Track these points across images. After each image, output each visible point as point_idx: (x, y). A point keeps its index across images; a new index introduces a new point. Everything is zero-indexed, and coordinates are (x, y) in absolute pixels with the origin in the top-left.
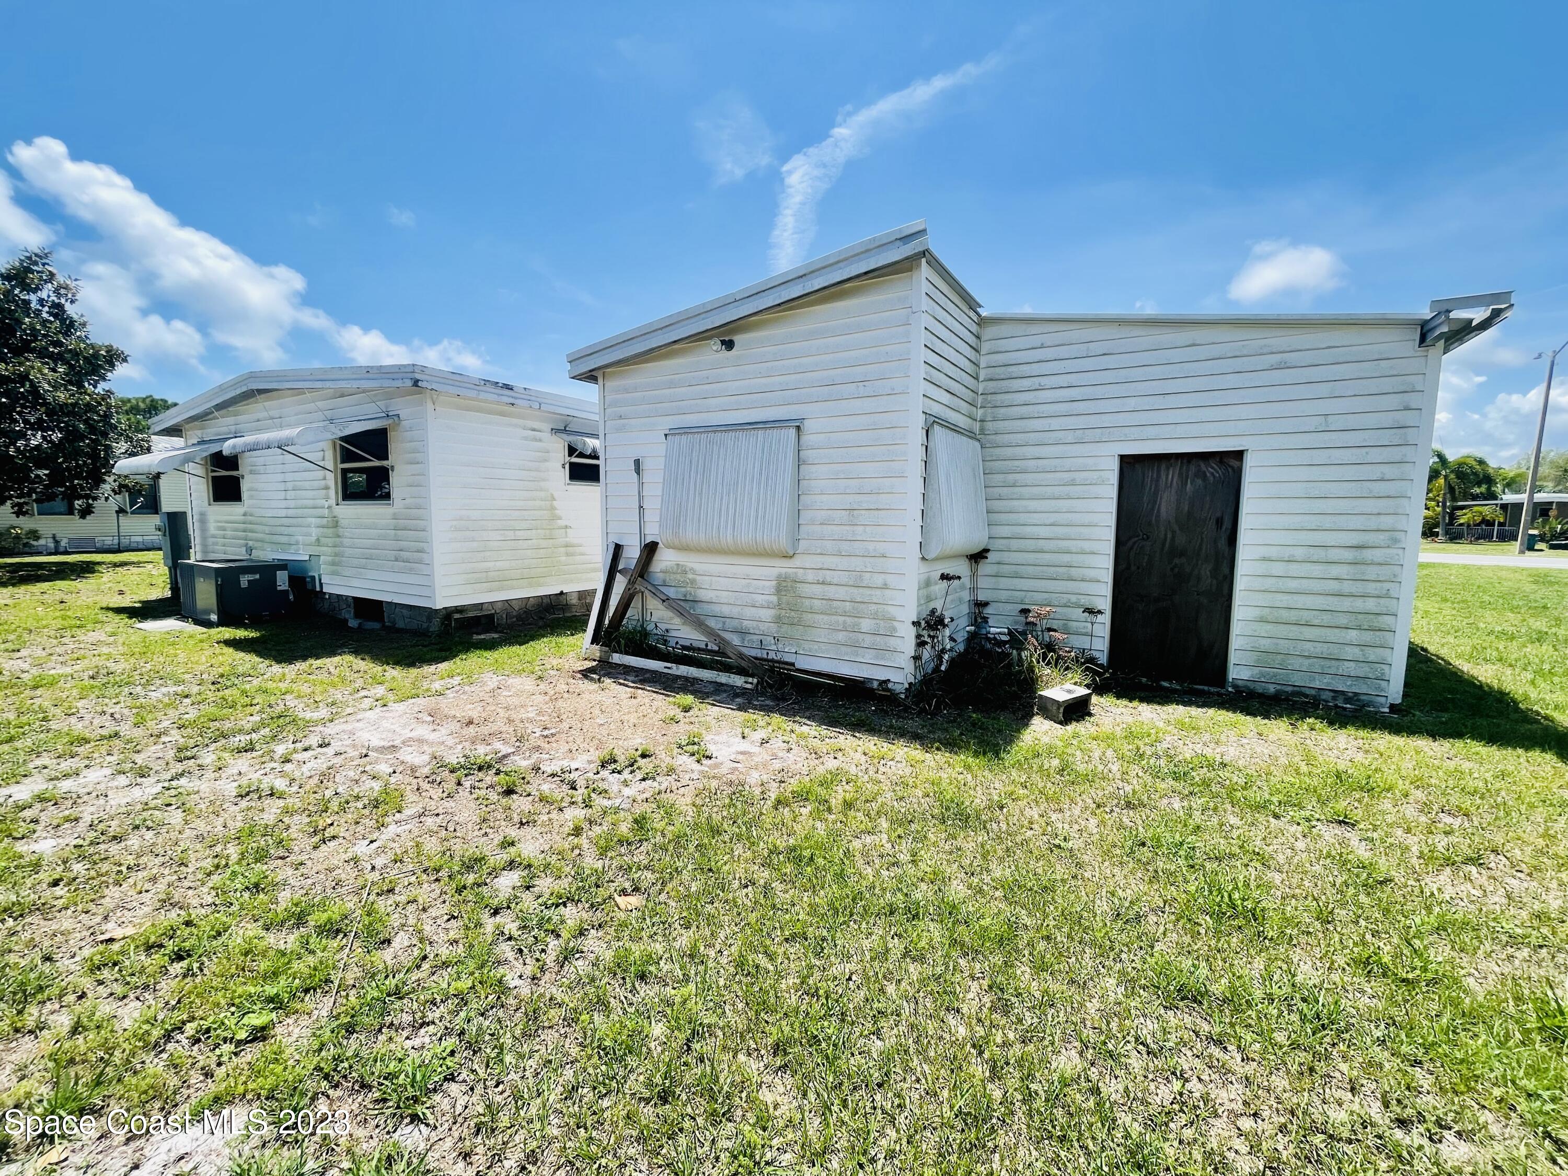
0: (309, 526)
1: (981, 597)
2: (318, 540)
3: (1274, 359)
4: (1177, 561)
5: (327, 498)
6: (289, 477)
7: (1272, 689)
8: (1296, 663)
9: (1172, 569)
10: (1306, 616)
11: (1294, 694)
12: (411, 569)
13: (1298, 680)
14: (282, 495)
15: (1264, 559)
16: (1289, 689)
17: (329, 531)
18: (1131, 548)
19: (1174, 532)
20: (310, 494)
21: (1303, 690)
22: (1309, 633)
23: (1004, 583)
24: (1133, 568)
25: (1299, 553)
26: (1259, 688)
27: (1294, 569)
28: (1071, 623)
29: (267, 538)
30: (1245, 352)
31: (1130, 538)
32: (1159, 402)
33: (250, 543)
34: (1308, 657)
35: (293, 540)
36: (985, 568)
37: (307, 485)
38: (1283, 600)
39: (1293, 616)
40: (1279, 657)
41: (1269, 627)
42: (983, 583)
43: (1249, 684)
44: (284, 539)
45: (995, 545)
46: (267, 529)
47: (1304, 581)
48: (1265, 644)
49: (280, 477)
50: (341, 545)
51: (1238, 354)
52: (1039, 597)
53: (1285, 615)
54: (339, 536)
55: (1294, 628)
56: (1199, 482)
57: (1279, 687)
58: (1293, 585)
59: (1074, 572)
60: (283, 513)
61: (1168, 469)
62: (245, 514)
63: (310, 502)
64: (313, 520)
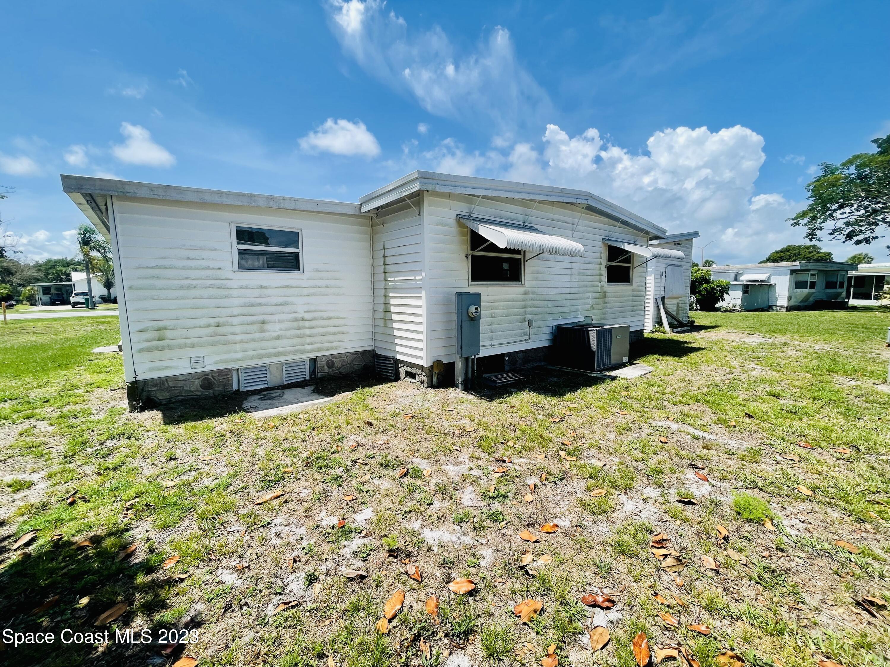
0: (588, 298)
2: (592, 306)
5: (600, 281)
6: (575, 266)
12: (638, 314)
14: (568, 278)
17: (600, 301)
20: (590, 278)
29: (548, 310)
33: (529, 317)
35: (573, 309)
37: (589, 272)
44: (566, 309)
46: (550, 304)
49: (569, 266)
50: (607, 307)
54: (606, 303)
60: (568, 290)
62: (525, 293)
63: (589, 284)
64: (590, 294)
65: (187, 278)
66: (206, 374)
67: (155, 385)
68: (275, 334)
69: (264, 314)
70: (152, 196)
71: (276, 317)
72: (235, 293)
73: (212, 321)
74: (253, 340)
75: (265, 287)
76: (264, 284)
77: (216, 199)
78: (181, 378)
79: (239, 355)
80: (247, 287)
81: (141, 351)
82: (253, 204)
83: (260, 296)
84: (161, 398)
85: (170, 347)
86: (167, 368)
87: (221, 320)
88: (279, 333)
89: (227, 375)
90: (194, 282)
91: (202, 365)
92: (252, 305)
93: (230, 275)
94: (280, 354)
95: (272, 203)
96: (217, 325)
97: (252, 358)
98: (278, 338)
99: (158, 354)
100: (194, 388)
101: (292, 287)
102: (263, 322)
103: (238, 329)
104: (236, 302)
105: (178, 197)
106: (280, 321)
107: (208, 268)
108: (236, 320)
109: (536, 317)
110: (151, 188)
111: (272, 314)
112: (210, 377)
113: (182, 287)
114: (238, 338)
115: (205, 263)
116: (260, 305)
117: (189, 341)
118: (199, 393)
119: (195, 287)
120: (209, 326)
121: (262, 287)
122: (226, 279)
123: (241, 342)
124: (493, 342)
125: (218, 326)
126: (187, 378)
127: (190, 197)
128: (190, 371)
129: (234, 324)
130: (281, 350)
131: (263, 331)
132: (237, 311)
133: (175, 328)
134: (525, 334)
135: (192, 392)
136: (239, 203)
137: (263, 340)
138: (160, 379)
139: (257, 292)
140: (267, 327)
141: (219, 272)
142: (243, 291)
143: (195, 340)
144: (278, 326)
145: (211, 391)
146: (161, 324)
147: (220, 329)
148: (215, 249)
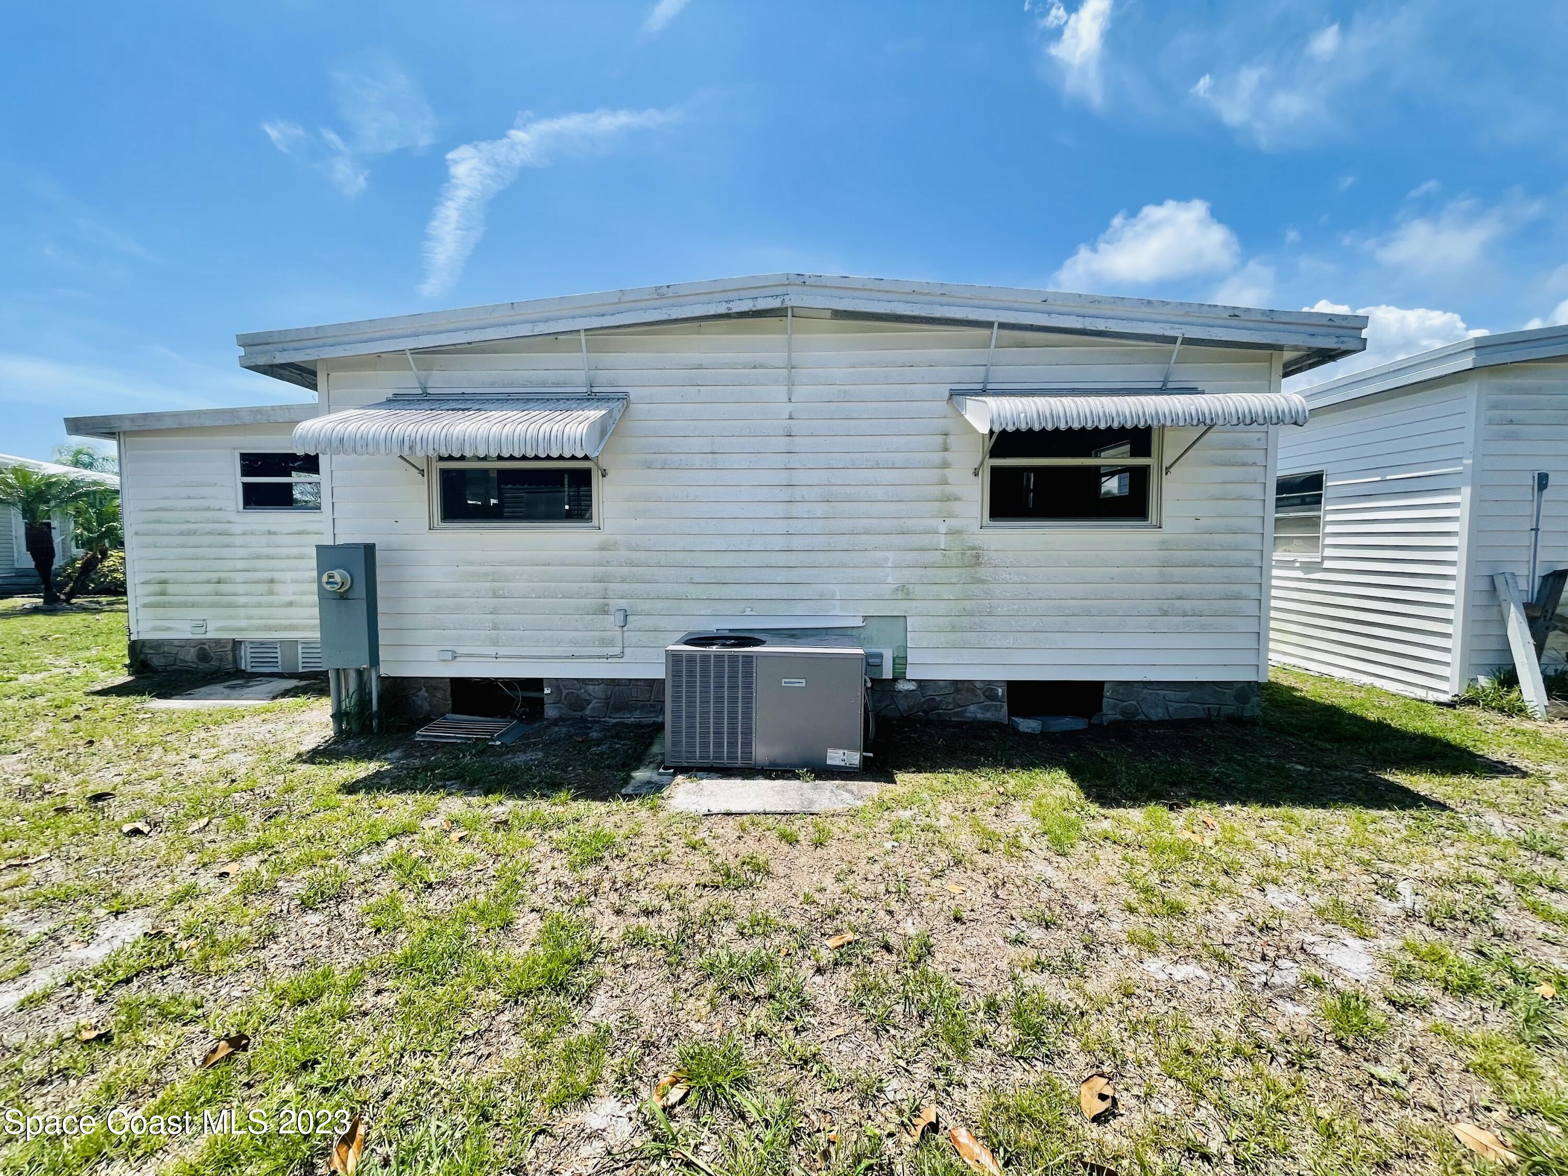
0: (878, 565)
2: (902, 589)
5: (946, 515)
33: (620, 603)
46: (701, 575)
62: (603, 548)
63: (888, 524)
64: (891, 555)
65: (187, 522)
66: (202, 642)
67: (151, 648)
68: (287, 599)
69: (273, 570)
70: (134, 428)
71: (288, 576)
72: (238, 540)
73: (214, 576)
74: (259, 605)
75: (274, 533)
76: (272, 529)
77: (196, 422)
78: (177, 643)
79: (243, 623)
80: (252, 533)
81: (145, 606)
82: (237, 422)
83: (268, 546)
84: (157, 664)
85: (170, 605)
86: (168, 629)
87: (223, 575)
88: (293, 598)
89: (224, 647)
90: (195, 527)
91: (203, 630)
92: (258, 557)
93: (232, 516)
94: (293, 628)
95: (259, 417)
96: (217, 580)
97: (258, 629)
98: (290, 604)
99: (160, 611)
100: (188, 658)
101: (309, 533)
102: (272, 581)
103: (241, 588)
104: (241, 552)
105: (157, 425)
106: (292, 581)
107: (208, 509)
108: (239, 577)
109: (646, 606)
110: (133, 418)
111: (283, 570)
112: (206, 647)
113: (182, 533)
114: (243, 600)
115: (205, 503)
116: (268, 557)
117: (190, 599)
118: (194, 666)
119: (195, 533)
120: (209, 582)
121: (270, 533)
122: (229, 522)
123: (244, 606)
124: (502, 651)
125: (219, 583)
126: (184, 644)
127: (168, 423)
128: (189, 636)
129: (237, 581)
130: (295, 622)
131: (271, 593)
132: (240, 564)
133: (175, 583)
134: (604, 643)
135: (187, 662)
136: (220, 423)
137: (271, 605)
138: (157, 640)
139: (264, 539)
140: (277, 587)
141: (220, 514)
142: (249, 539)
143: (196, 599)
144: (290, 588)
145: (206, 665)
146: (163, 576)
147: (223, 588)
148: (215, 485)
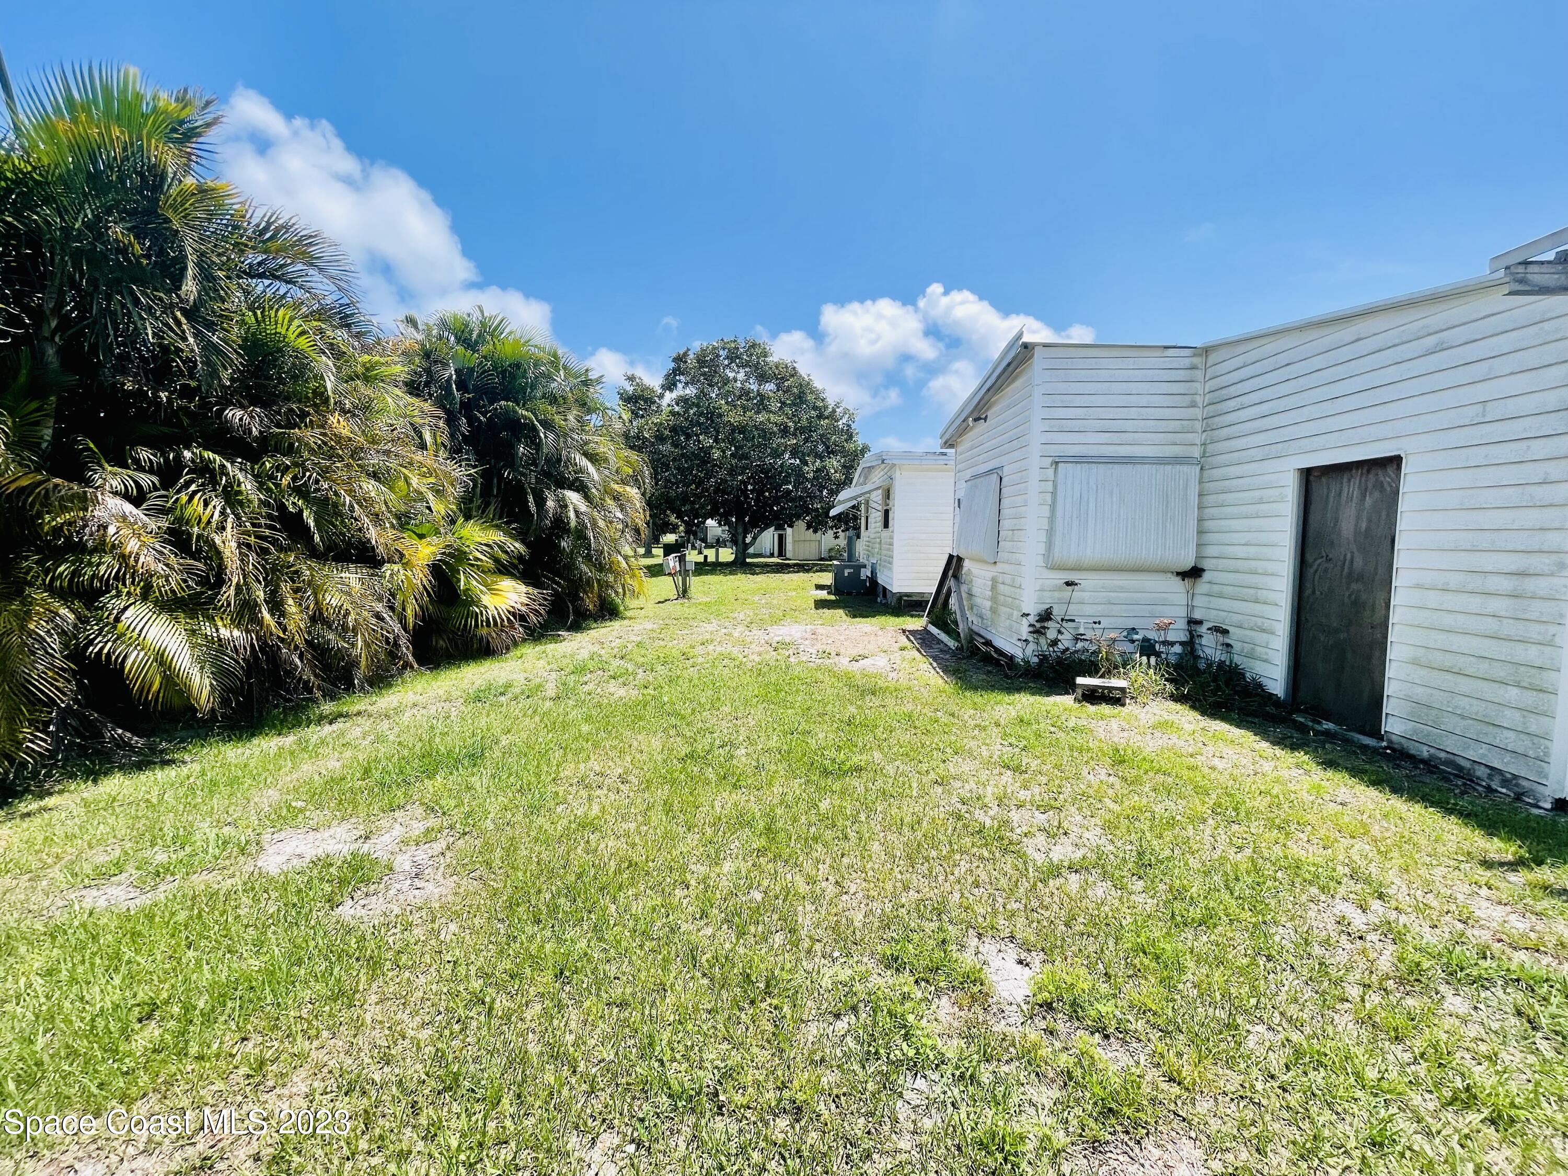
0: (877, 543)
1: (1197, 615)
3: (1430, 341)
4: (1354, 586)
5: (880, 527)
7: (1425, 752)
8: (1450, 722)
9: (1350, 596)
10: (1462, 662)
11: (1448, 763)
13: (1452, 745)
14: (874, 526)
15: (1418, 586)
16: (1443, 755)
17: (880, 546)
18: (1316, 571)
19: (1352, 553)
20: (877, 525)
21: (1458, 759)
22: (1466, 685)
23: (1216, 602)
24: (1318, 593)
25: (1454, 580)
26: (1413, 749)
27: (1452, 601)
28: (1258, 649)
29: (871, 550)
30: (1404, 339)
31: (1316, 560)
32: (1329, 408)
34: (1463, 717)
35: (875, 551)
36: (1202, 586)
37: (877, 519)
38: (1440, 639)
39: (1448, 661)
40: (1434, 712)
41: (1424, 672)
42: (1199, 601)
43: (1403, 741)
45: (1206, 564)
46: (871, 545)
47: (1459, 616)
48: (1420, 693)
51: (1397, 341)
52: (1235, 618)
53: (1439, 659)
54: (881, 549)
55: (1449, 676)
56: (1377, 494)
57: (1432, 751)
58: (1448, 620)
59: (1262, 594)
60: (874, 536)
61: (1349, 480)
